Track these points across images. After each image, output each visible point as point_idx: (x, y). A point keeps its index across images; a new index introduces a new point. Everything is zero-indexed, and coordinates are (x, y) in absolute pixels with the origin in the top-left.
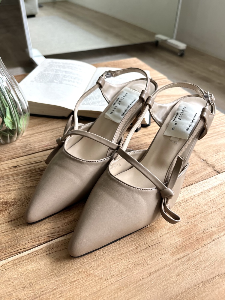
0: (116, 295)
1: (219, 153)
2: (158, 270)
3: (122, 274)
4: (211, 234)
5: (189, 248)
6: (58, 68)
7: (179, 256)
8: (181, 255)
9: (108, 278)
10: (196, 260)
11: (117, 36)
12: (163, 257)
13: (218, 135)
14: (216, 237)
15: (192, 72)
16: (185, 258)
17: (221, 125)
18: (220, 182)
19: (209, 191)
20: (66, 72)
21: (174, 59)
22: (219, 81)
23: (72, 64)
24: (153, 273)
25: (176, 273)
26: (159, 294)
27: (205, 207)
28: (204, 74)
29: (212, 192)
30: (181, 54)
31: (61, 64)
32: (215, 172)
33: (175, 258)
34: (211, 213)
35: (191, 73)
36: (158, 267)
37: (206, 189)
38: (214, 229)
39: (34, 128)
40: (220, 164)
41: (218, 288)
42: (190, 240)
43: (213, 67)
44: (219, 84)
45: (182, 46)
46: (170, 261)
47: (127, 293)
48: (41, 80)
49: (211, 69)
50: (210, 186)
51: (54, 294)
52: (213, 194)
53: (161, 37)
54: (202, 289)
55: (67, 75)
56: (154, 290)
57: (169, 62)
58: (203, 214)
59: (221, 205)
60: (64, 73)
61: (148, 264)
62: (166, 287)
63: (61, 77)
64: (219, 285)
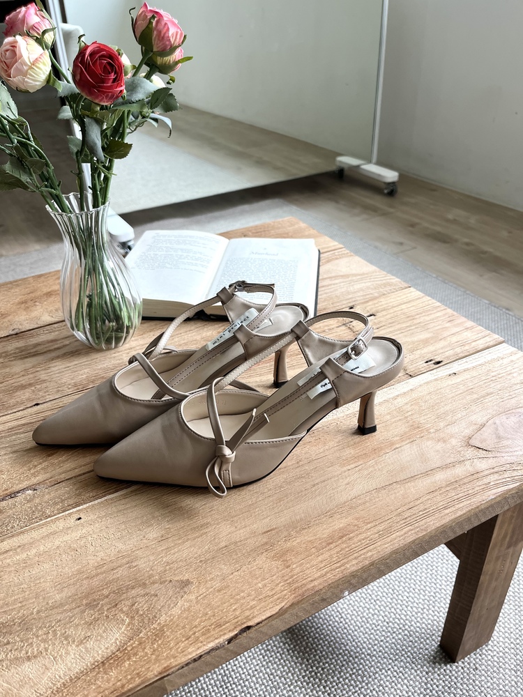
0: (275, 505)
1: (415, 352)
2: (324, 481)
3: (281, 487)
4: (392, 444)
5: (363, 458)
6: (168, 245)
7: (349, 467)
8: (353, 466)
9: (265, 491)
10: (371, 469)
11: (260, 163)
12: (330, 468)
13: (416, 328)
14: (397, 446)
15: (413, 225)
16: (357, 469)
17: (424, 314)
18: (411, 387)
19: (395, 398)
20: (182, 250)
21: (378, 201)
22: (466, 240)
23: (190, 237)
24: (317, 484)
25: (346, 481)
26: (325, 502)
27: (388, 417)
28: (438, 229)
29: (399, 400)
30: (390, 191)
31: (173, 238)
32: (407, 375)
33: (345, 469)
34: (395, 422)
35: (411, 227)
36: (323, 479)
37: (391, 396)
38: (395, 439)
39: (145, 336)
40: (414, 365)
41: (395, 493)
42: (364, 452)
43: (455, 213)
44: (467, 244)
45: (390, 175)
46: (339, 472)
47: (288, 502)
48: (146, 266)
49: (450, 217)
50: (397, 393)
51: (203, 509)
52: (401, 401)
53: (348, 161)
54: (375, 495)
55: (185, 254)
56: (318, 498)
57: (367, 208)
58: (383, 425)
59: (410, 413)
60: (180, 253)
61: (312, 477)
62: (332, 495)
63: (176, 258)
64: (396, 491)
